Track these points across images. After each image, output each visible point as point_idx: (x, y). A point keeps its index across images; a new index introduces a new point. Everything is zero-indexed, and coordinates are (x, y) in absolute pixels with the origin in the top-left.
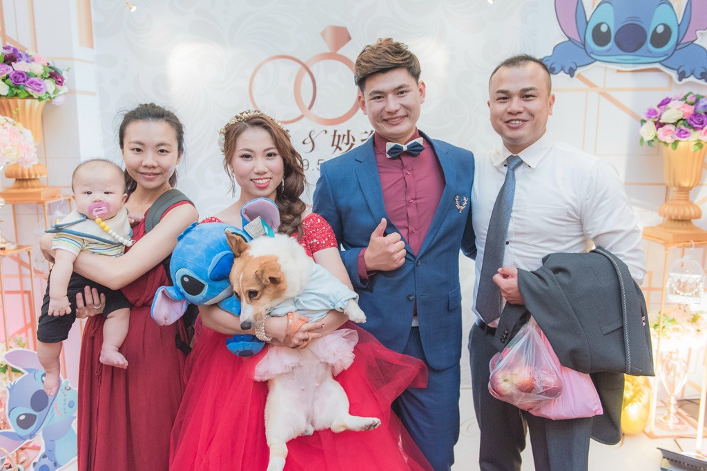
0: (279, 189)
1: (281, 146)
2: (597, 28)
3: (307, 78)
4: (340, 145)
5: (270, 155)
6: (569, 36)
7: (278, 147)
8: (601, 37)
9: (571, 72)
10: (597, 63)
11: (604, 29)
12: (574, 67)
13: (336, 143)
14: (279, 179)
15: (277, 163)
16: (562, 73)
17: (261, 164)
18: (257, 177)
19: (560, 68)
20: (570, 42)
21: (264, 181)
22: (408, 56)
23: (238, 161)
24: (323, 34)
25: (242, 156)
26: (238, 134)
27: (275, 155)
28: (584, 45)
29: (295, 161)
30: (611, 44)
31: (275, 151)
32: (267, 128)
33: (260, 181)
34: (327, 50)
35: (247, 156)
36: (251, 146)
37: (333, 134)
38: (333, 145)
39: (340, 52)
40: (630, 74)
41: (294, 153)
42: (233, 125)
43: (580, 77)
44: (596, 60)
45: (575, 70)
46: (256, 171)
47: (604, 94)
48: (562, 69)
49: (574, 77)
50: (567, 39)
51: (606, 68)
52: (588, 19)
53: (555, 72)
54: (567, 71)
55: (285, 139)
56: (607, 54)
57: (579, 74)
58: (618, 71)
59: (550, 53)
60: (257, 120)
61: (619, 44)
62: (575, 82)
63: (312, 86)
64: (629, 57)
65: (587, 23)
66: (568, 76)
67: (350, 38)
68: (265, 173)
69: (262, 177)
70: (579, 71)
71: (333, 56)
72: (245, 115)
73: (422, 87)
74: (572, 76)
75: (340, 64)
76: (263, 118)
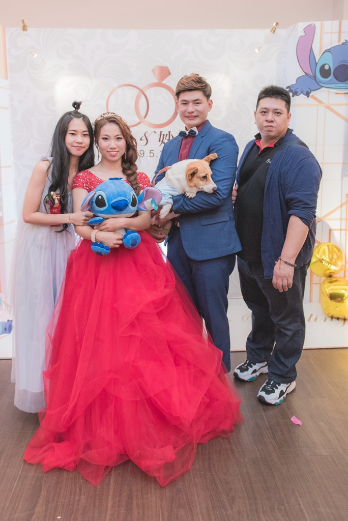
0: (123, 157)
1: (125, 134)
2: (323, 67)
3: (143, 99)
4: (164, 141)
5: (118, 138)
6: (306, 72)
7: (123, 134)
8: (325, 73)
9: (308, 94)
10: (323, 88)
11: (327, 67)
12: (309, 91)
13: (161, 140)
14: (123, 151)
15: (122, 143)
16: (302, 95)
17: (113, 143)
18: (111, 150)
19: (301, 92)
20: (306, 76)
21: (114, 153)
22: (204, 85)
23: (101, 141)
24: (153, 71)
25: (103, 139)
26: (102, 126)
27: (121, 138)
28: (315, 77)
29: (132, 142)
30: (331, 77)
31: (121, 136)
32: (117, 124)
33: (112, 153)
34: (156, 81)
35: (106, 139)
36: (108, 134)
37: (159, 134)
38: (159, 141)
39: (164, 82)
40: (343, 95)
41: (132, 138)
42: (99, 121)
43: (313, 97)
44: (322, 87)
45: (310, 93)
46: (110, 147)
47: (328, 108)
48: (302, 92)
49: (309, 97)
50: (305, 74)
51: (329, 91)
52: (317, 62)
53: (298, 94)
54: (305, 94)
55: (127, 130)
56: (329, 83)
57: (312, 95)
58: (337, 93)
59: (294, 83)
60: (113, 119)
61: (336, 77)
62: (310, 100)
63: (146, 103)
64: (342, 85)
65: (316, 64)
66: (306, 97)
67: (170, 74)
68: (115, 148)
69: (113, 150)
70: (312, 93)
71: (159, 85)
72: (106, 115)
73: (210, 103)
74: (308, 97)
75: (164, 90)
76: (115, 118)
